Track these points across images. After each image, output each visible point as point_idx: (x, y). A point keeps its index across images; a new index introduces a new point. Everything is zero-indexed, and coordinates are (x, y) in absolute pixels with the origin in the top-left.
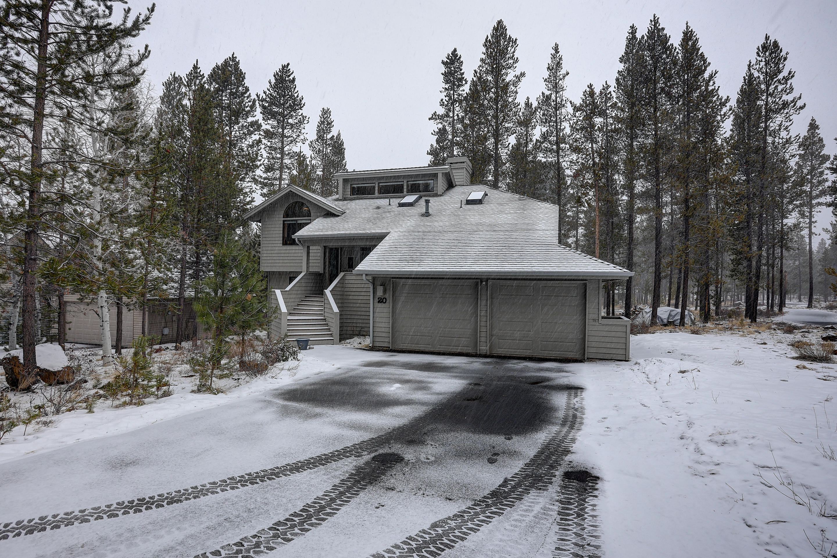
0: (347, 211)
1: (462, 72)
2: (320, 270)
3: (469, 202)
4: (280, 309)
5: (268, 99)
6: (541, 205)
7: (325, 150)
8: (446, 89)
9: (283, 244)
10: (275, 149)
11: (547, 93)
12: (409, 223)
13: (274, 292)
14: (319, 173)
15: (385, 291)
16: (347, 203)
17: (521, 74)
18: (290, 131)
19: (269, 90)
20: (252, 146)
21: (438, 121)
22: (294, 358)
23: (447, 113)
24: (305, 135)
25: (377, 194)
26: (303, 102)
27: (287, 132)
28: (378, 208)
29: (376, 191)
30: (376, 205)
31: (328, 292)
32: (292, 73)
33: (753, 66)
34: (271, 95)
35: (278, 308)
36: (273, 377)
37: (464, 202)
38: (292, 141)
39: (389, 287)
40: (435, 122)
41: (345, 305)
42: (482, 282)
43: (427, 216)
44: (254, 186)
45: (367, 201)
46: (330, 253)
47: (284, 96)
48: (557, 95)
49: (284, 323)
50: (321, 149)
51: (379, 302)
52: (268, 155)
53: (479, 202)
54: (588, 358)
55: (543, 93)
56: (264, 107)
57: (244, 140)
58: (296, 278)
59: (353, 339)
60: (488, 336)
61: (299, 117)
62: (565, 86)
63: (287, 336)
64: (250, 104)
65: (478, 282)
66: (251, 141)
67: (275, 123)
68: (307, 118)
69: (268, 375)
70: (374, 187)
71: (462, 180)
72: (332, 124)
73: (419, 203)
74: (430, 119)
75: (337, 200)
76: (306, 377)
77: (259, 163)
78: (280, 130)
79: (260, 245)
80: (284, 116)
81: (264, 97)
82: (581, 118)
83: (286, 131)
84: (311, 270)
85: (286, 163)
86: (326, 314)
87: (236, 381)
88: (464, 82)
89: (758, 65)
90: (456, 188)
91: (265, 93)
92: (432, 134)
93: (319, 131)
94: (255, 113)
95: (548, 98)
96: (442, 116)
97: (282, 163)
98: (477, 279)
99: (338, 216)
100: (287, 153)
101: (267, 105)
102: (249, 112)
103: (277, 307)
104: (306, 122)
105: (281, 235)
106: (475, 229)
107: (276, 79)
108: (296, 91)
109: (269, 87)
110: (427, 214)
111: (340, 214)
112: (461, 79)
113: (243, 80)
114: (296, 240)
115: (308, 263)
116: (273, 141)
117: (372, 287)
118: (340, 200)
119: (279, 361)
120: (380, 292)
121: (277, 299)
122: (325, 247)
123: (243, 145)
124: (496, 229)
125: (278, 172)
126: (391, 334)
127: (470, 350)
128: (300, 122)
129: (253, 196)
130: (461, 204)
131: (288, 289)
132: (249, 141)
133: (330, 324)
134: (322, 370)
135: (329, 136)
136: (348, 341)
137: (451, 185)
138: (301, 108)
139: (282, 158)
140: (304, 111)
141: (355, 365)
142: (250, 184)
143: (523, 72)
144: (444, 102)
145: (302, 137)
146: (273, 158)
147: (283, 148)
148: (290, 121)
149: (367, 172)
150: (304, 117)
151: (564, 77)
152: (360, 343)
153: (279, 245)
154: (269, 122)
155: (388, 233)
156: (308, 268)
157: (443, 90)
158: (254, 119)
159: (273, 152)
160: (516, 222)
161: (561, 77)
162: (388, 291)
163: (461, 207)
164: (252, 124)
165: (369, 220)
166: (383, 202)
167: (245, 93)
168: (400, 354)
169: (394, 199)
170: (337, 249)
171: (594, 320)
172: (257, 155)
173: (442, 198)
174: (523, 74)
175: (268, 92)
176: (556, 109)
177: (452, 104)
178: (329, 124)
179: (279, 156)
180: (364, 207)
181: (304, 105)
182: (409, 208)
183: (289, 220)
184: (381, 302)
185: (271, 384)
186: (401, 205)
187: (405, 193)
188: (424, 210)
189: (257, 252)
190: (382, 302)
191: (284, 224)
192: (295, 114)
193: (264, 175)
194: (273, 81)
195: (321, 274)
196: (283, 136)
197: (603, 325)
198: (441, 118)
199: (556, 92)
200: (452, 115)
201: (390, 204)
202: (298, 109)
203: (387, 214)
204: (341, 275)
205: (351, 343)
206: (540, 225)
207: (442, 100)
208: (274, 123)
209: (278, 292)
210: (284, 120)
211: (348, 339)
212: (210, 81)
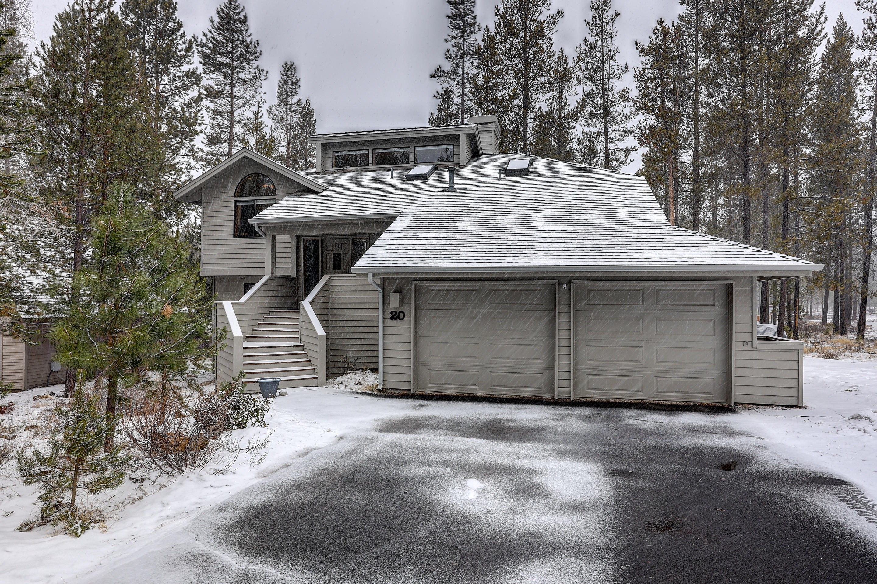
0: (330, 187)
1: (473, 15)
2: (292, 273)
3: (510, 173)
4: (231, 331)
5: (210, 45)
6: (618, 176)
7: (289, 118)
8: (453, 37)
9: (235, 236)
10: (221, 114)
11: (592, 40)
12: (427, 201)
13: (221, 304)
14: (282, 149)
15: (402, 302)
16: (329, 178)
17: (558, 12)
18: (242, 89)
19: (210, 32)
20: (188, 105)
21: (443, 79)
22: (257, 420)
23: (455, 68)
24: (262, 95)
25: (371, 165)
26: (258, 50)
27: (238, 91)
28: (376, 182)
29: (370, 161)
30: (372, 179)
31: (306, 304)
32: (243, 10)
33: (863, 3)
34: (214, 38)
35: (226, 330)
36: (216, 472)
37: (503, 172)
38: (244, 104)
39: (408, 296)
40: (439, 80)
41: (334, 324)
42: (560, 284)
43: (452, 192)
44: (193, 163)
45: (359, 174)
46: (306, 248)
47: (233, 41)
48: (604, 44)
49: (238, 353)
50: (284, 117)
51: (392, 318)
52: (212, 121)
53: (523, 172)
54: (735, 403)
55: (586, 40)
56: (205, 56)
57: (177, 98)
58: (253, 285)
59: (347, 376)
60: (572, 371)
61: (254, 71)
62: (615, 31)
63: (242, 375)
64: (184, 47)
65: (554, 284)
66: (186, 98)
67: (221, 78)
68: (265, 72)
69: (207, 468)
70: (367, 155)
71: (490, 147)
72: (299, 84)
73: (435, 176)
74: (432, 76)
75: (315, 173)
76: (283, 463)
77: (198, 128)
78: (228, 88)
79: (200, 240)
80: (233, 68)
81: (204, 41)
82: (649, 66)
83: (235, 89)
84: (280, 272)
85: (236, 134)
86: (303, 339)
87: (138, 484)
88: (477, 29)
89: (870, 3)
90: (483, 157)
91: (205, 35)
92: (435, 96)
93: (280, 94)
94: (192, 60)
95: (592, 47)
96: (448, 73)
97: (231, 133)
98: (553, 279)
99: (317, 193)
100: (237, 119)
101: (208, 51)
102: (184, 57)
103: (225, 328)
104: (263, 77)
105: (232, 223)
106: (532, 207)
107: (221, 18)
108: (248, 34)
109: (210, 28)
110: (451, 188)
111: (320, 191)
112: (473, 25)
113: (173, 13)
114: (255, 225)
115: (273, 263)
116: (218, 102)
117: (380, 295)
118: (318, 173)
119: (230, 427)
120: (394, 302)
121: (226, 316)
122: (298, 237)
123: (176, 104)
124: (563, 206)
125: (226, 145)
126: (412, 370)
127: (543, 394)
128: (255, 78)
129: (191, 174)
130: (500, 176)
131: (243, 300)
132: (184, 98)
133: (310, 353)
134: (310, 444)
135: (295, 100)
136: (339, 379)
137: (476, 154)
138: (256, 58)
139: (231, 127)
140: (261, 63)
141: (367, 430)
142: (186, 159)
143: (560, 10)
144: (450, 55)
145: (258, 98)
146: (219, 126)
147: (231, 112)
148: (241, 75)
149: (356, 134)
150: (261, 71)
151: (613, 19)
152: (360, 383)
153: (229, 237)
154: (212, 76)
155: (399, 214)
156: (273, 268)
157: (450, 38)
158: (191, 67)
159: (218, 117)
160: (591, 197)
161: (609, 19)
162: (406, 302)
163: (500, 180)
164: (188, 75)
165: (365, 198)
166: (383, 175)
167: (178, 30)
168: (434, 403)
169: (397, 172)
170: (316, 242)
171: (744, 342)
172: (196, 116)
173: (466, 168)
174: (560, 13)
175: (209, 35)
176: (603, 63)
177: (462, 57)
178: (293, 84)
179: (227, 123)
180: (355, 181)
181: (260, 54)
182: (422, 181)
183: (244, 201)
184: (396, 319)
185: (212, 490)
186: (409, 178)
187: (412, 163)
188: (446, 184)
189: (196, 250)
190: (398, 318)
191: (236, 207)
192: (247, 66)
193: (207, 149)
194: (217, 19)
195: (293, 278)
196: (231, 95)
197: (761, 350)
198: (448, 75)
199: (602, 39)
200: (460, 72)
201: (392, 178)
202: (252, 60)
203: (391, 189)
204: (326, 277)
205: (345, 383)
206: (628, 201)
207: (448, 51)
208: (219, 77)
209: (228, 305)
210: (233, 74)
211: (339, 375)
212: (125, 11)
